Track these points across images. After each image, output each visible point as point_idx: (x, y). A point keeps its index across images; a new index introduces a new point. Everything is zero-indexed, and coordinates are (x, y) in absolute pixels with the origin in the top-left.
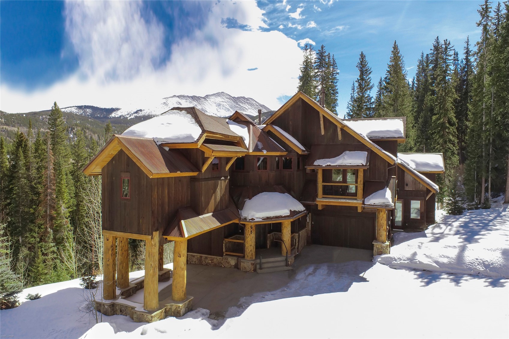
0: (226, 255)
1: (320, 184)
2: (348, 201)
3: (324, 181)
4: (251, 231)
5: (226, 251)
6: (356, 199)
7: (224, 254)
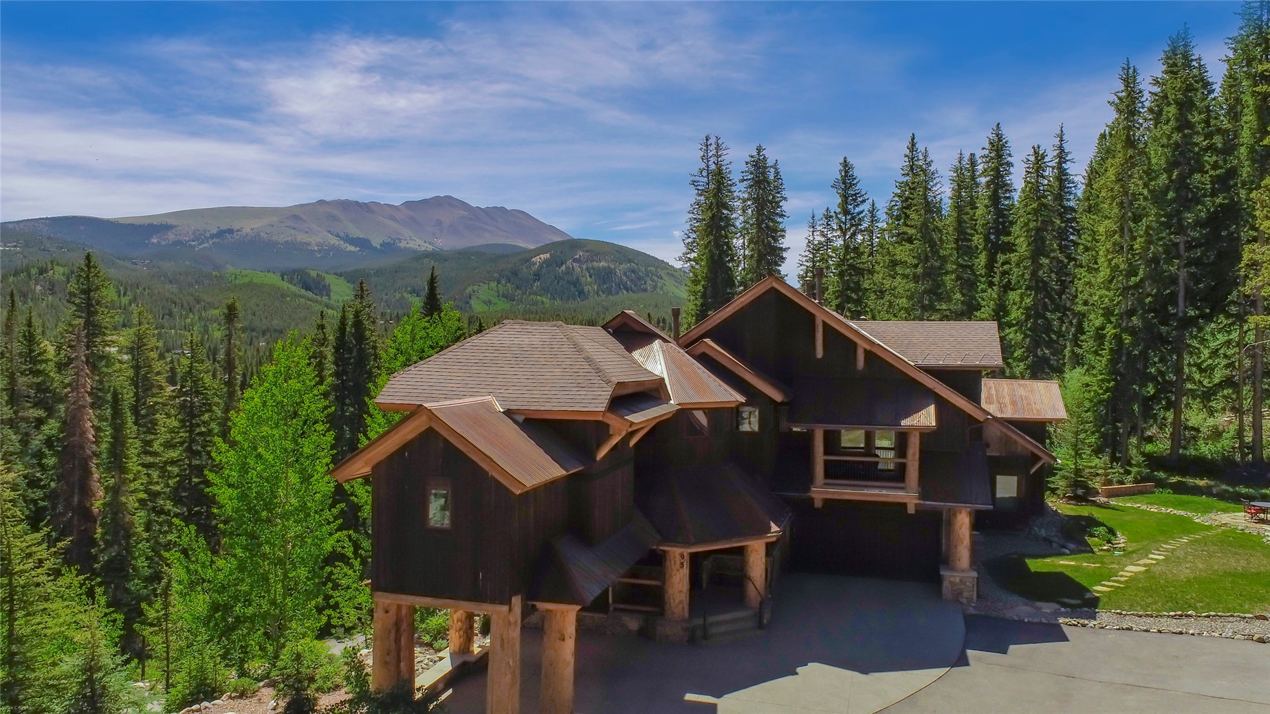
0: (615, 609)
1: (820, 457)
2: (884, 492)
3: (826, 453)
4: (682, 564)
5: (614, 602)
6: (902, 488)
7: (611, 609)
